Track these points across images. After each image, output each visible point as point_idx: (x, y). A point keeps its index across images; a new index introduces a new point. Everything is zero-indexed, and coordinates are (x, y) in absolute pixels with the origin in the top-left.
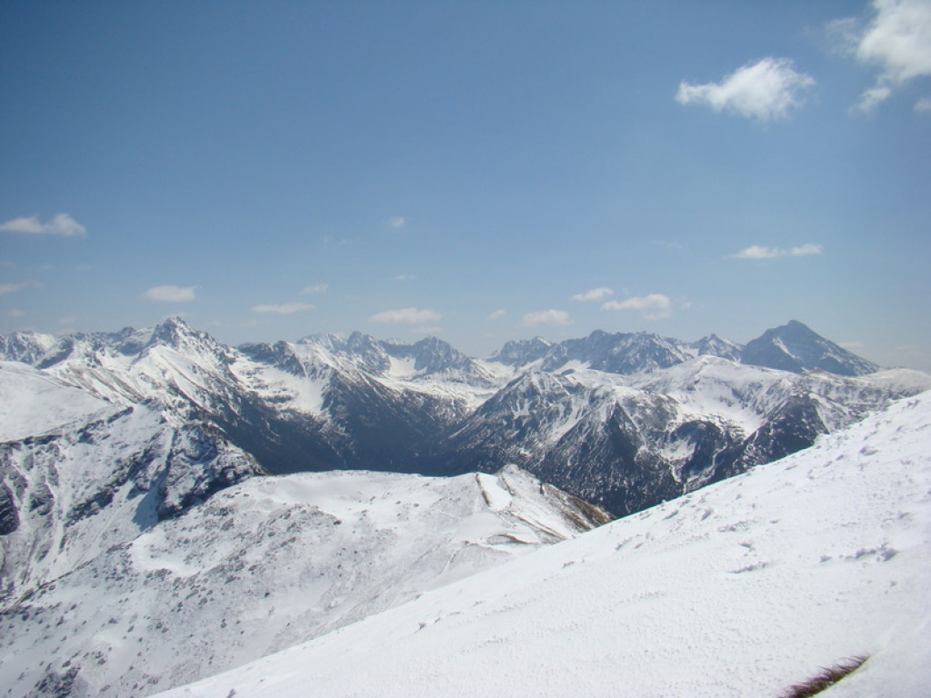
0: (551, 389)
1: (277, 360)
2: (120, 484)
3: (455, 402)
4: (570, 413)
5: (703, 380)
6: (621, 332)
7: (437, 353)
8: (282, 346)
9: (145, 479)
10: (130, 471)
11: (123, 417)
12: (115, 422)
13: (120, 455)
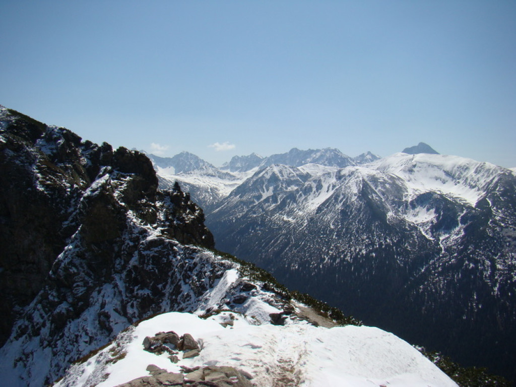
0: (288, 176)
3: (211, 189)
4: (321, 189)
6: (312, 149)
7: (189, 162)
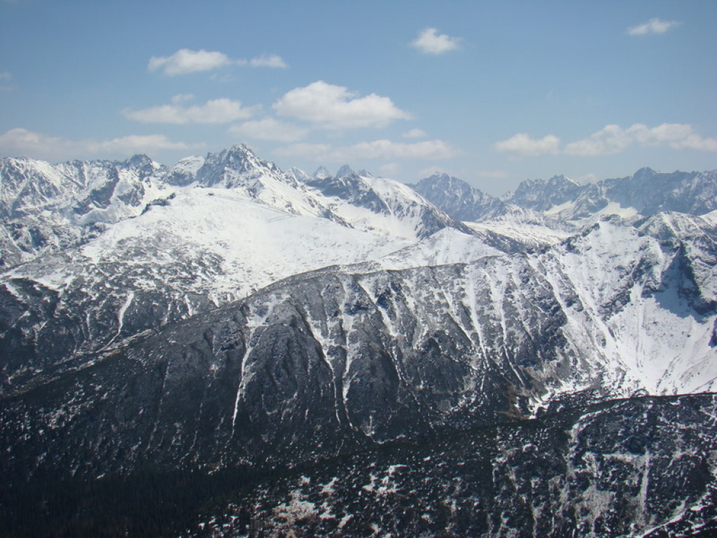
0: (687, 230)
1: (350, 195)
2: (630, 286)
6: (682, 170)
7: (452, 192)
9: (656, 282)
10: (635, 276)
11: (593, 232)
12: (589, 236)
13: (617, 263)
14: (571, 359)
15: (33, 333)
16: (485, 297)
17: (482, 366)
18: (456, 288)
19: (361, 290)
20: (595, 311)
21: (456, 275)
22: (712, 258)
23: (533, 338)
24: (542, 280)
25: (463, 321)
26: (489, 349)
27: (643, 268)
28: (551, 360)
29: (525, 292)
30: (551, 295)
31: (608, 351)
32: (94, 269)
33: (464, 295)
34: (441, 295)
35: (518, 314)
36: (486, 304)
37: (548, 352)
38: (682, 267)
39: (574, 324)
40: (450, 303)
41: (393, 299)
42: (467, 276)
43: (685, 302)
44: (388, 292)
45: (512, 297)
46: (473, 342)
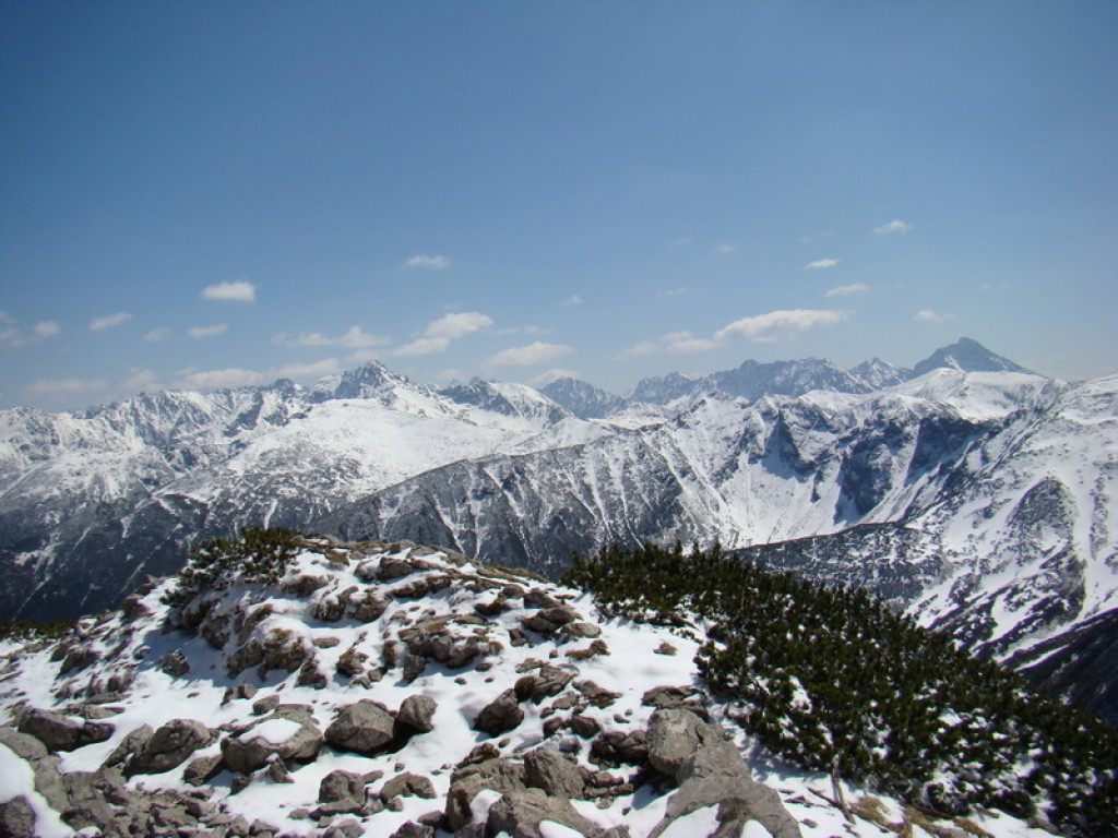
1: (480, 400)
2: (737, 454)
5: (971, 387)
6: (781, 360)
8: (484, 389)
9: (760, 449)
10: (741, 445)
11: (701, 407)
12: (697, 412)
13: (724, 434)
14: (688, 525)
15: (186, 543)
16: (604, 474)
17: (605, 538)
18: (577, 469)
19: (486, 477)
20: (708, 480)
21: (576, 455)
22: (807, 423)
23: (652, 509)
24: (657, 454)
25: (585, 498)
26: (612, 522)
27: (748, 437)
28: (670, 527)
29: (642, 467)
30: (666, 468)
31: (721, 516)
32: (239, 482)
33: (584, 474)
34: (563, 475)
35: (636, 488)
36: (606, 480)
37: (667, 521)
38: (782, 434)
39: (689, 493)
40: (572, 482)
41: (517, 482)
42: (587, 456)
43: (787, 465)
44: (512, 476)
45: (630, 472)
46: (596, 517)
